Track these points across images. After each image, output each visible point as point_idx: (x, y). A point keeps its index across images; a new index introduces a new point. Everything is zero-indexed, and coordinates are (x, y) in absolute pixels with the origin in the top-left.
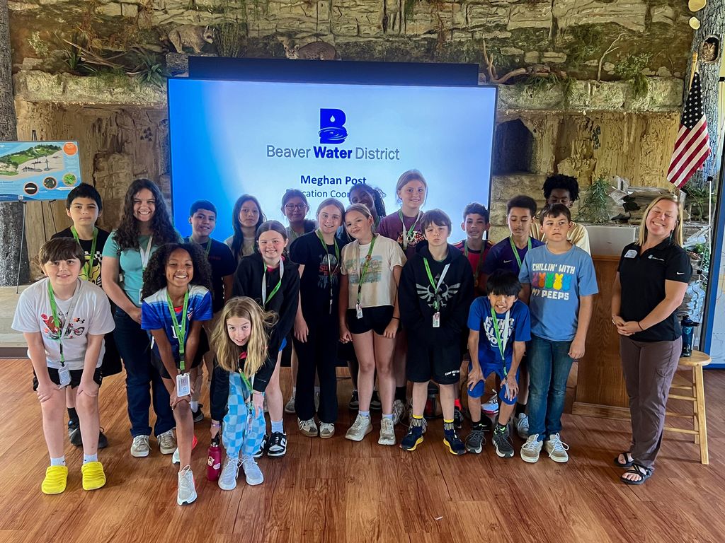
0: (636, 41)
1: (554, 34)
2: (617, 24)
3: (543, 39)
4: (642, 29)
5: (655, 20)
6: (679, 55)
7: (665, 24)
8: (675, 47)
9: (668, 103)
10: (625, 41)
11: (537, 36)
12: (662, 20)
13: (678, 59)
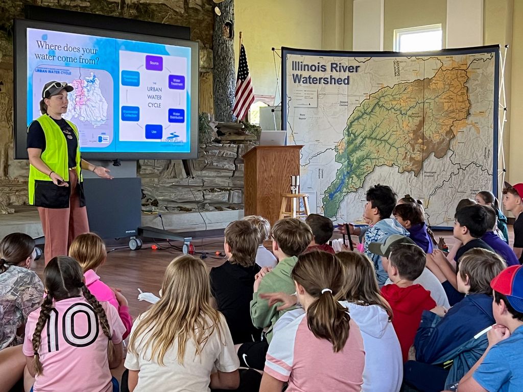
0: (179, 20)
1: (122, 8)
2: (166, 5)
3: (114, 11)
4: (183, 11)
5: (190, 6)
6: (207, 33)
7: (197, 9)
8: (204, 26)
9: (206, 66)
10: (172, 18)
11: (110, 8)
12: (194, 6)
13: (207, 35)
